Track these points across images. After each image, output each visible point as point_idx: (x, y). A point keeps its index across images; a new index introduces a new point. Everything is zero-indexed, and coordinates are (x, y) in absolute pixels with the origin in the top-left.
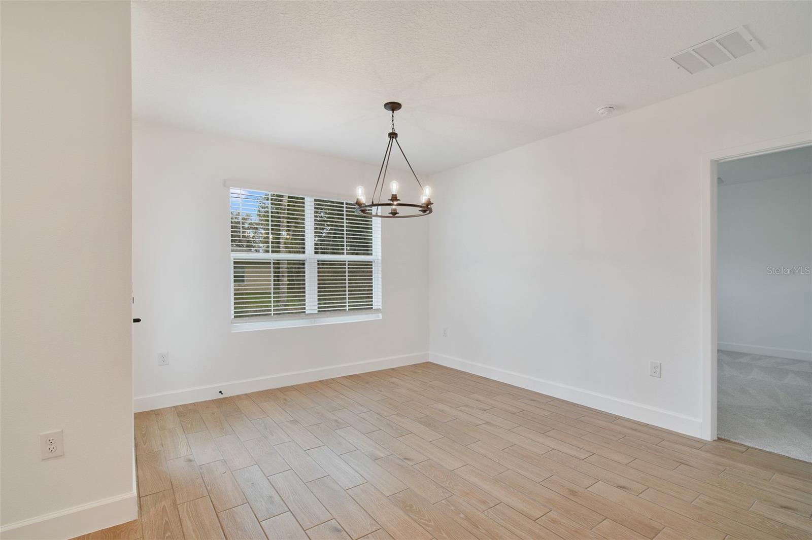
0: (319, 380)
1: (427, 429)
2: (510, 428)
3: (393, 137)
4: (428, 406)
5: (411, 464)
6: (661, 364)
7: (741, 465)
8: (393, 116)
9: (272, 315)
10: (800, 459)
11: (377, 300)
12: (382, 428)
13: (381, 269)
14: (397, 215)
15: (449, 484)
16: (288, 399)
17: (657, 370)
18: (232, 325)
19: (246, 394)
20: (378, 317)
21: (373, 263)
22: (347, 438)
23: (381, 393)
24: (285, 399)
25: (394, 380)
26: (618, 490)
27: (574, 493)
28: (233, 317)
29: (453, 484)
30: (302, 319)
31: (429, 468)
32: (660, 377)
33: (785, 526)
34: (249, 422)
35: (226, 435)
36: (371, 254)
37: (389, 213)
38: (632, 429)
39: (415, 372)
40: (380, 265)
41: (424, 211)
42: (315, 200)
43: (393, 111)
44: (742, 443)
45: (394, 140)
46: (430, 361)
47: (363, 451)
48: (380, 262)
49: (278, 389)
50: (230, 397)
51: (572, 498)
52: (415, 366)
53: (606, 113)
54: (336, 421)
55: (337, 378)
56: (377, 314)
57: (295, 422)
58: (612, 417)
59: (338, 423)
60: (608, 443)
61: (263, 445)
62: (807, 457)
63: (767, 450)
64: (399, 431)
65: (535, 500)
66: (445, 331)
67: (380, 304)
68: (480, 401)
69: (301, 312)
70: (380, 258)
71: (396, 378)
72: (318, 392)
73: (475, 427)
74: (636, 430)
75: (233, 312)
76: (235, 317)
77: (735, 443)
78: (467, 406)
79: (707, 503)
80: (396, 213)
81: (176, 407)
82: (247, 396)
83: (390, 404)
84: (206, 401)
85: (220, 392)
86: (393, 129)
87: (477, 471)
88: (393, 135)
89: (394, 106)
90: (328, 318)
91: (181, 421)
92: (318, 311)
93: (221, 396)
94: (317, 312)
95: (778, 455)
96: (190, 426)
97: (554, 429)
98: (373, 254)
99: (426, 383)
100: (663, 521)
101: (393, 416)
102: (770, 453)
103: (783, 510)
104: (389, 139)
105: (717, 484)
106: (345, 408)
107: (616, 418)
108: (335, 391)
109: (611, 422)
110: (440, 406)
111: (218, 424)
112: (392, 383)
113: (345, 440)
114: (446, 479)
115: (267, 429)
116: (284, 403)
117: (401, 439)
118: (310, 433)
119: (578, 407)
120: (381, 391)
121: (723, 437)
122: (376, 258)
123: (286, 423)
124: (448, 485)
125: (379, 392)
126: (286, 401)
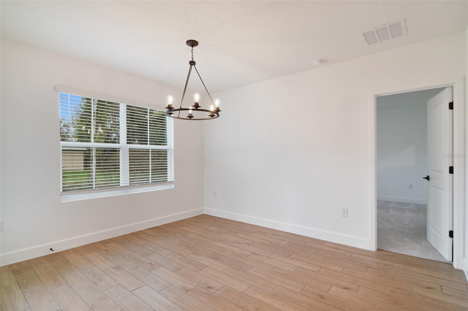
0: (131, 233)
1: (217, 262)
2: (269, 256)
3: (192, 64)
4: (212, 245)
5: (214, 291)
6: (347, 209)
7: (396, 264)
8: (192, 50)
9: (94, 188)
10: (419, 257)
11: (171, 175)
12: (186, 266)
13: (173, 155)
14: (192, 118)
15: (244, 303)
16: (109, 250)
17: (345, 213)
18: (61, 197)
19: (73, 249)
20: (171, 187)
21: (168, 151)
22: (161, 277)
23: (178, 238)
24: (107, 250)
25: (184, 228)
26: (345, 290)
27: (322, 297)
28: (61, 191)
29: (247, 303)
30: (118, 190)
31: (227, 292)
32: (347, 217)
33: (434, 300)
34: (79, 272)
35: (60, 286)
36: (167, 145)
37: (187, 117)
38: (334, 248)
39: (198, 222)
40: (173, 152)
41: (212, 116)
42: (127, 106)
43: (192, 46)
44: (390, 251)
45: (193, 66)
46: (204, 213)
47: (176, 286)
48: (173, 150)
49: (99, 242)
50: (59, 252)
51: (322, 300)
52: (196, 217)
53: (319, 64)
54: (150, 263)
55: (143, 230)
56: (171, 185)
57: (118, 268)
58: (321, 241)
59: (152, 265)
60: (326, 259)
61: (95, 291)
62: (421, 255)
63: (403, 253)
64: (198, 266)
65: (301, 306)
66: (215, 194)
67: (173, 178)
68: (244, 238)
69: (116, 185)
70: (173, 147)
71: (185, 227)
72: (131, 242)
73: (247, 257)
74: (336, 248)
75: (61, 187)
76: (63, 191)
77: (386, 251)
78: (237, 242)
79: (393, 291)
80: (192, 117)
81: (10, 266)
82: (75, 250)
83: (187, 246)
84: (38, 258)
85: (51, 249)
86: (192, 58)
87: (259, 290)
88: (192, 63)
89: (193, 43)
90: (137, 189)
91: (16, 277)
92: (130, 184)
93: (51, 252)
94: (128, 185)
95: (409, 256)
96: (25, 281)
97: (294, 253)
98: (168, 145)
99: (206, 229)
100: (377, 308)
101: (190, 255)
102: (404, 255)
103: (427, 290)
104: (190, 65)
105: (391, 278)
106: (155, 253)
107: (323, 242)
108: (144, 239)
109: (322, 245)
110: (220, 244)
111: (51, 277)
112: (183, 230)
113: (160, 278)
114: (241, 300)
115: (95, 277)
116: (106, 253)
117: (200, 272)
118: (132, 276)
119: (300, 237)
120: (178, 237)
121: (380, 248)
122: (170, 148)
123: (110, 270)
124: (244, 305)
125: (176, 238)
126: (108, 251)
